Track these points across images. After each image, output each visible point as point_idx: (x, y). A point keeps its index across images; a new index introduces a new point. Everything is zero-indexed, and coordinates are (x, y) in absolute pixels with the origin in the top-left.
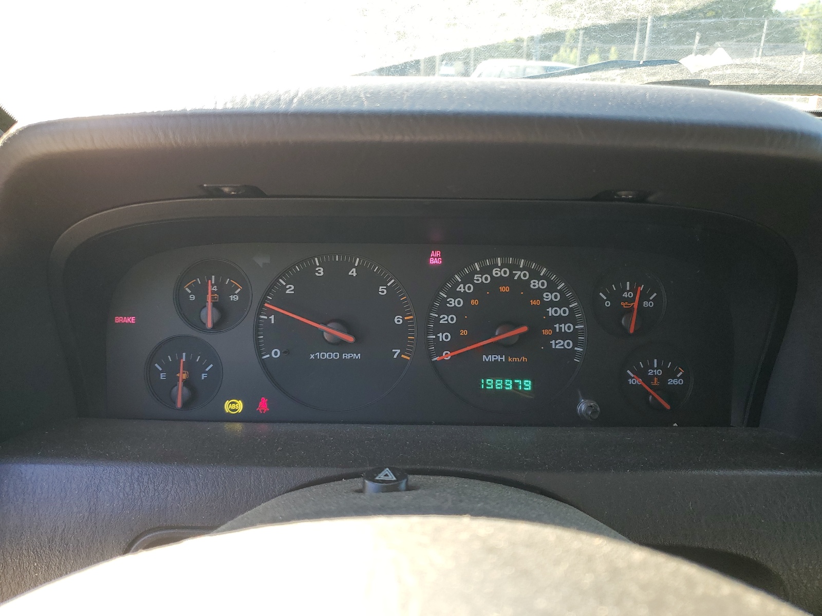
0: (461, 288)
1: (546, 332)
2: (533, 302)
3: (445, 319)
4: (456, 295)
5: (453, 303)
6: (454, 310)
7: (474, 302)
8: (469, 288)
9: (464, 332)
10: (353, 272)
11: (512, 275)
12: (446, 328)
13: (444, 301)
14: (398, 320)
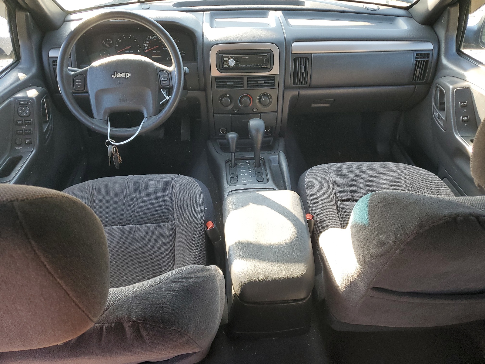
0: (148, 40)
1: (162, 47)
2: (160, 42)
3: (146, 45)
4: (147, 41)
5: (147, 42)
6: (147, 44)
7: (150, 42)
8: (149, 40)
9: (149, 47)
10: (130, 38)
11: (156, 37)
12: (146, 47)
13: (145, 42)
14: (138, 45)
